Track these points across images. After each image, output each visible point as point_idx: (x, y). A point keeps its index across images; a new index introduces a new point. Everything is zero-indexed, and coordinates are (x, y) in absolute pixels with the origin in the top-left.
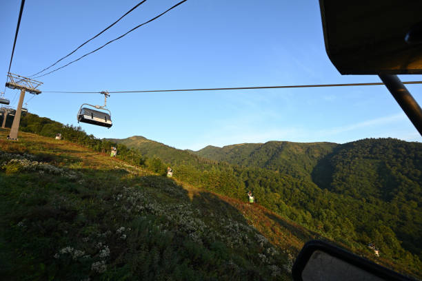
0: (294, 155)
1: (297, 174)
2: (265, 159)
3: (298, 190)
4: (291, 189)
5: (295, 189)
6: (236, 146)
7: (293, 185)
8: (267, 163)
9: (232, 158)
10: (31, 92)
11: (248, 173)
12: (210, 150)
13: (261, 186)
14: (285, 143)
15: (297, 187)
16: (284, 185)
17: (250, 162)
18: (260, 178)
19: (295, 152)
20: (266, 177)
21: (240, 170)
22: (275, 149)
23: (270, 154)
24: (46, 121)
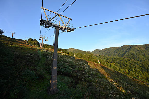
0: (138, 50)
1: (140, 59)
2: (122, 53)
3: (138, 66)
4: (134, 66)
5: (136, 65)
6: (107, 49)
7: (135, 64)
8: (123, 55)
9: (106, 53)
10: (44, 38)
11: (112, 59)
12: (97, 51)
13: (118, 64)
14: (132, 46)
15: (138, 64)
16: (130, 64)
17: (114, 55)
18: (118, 61)
19: (139, 49)
20: (121, 60)
21: (109, 58)
22: (127, 49)
23: (124, 51)
24: (48, 45)
